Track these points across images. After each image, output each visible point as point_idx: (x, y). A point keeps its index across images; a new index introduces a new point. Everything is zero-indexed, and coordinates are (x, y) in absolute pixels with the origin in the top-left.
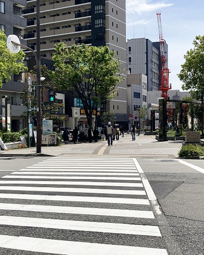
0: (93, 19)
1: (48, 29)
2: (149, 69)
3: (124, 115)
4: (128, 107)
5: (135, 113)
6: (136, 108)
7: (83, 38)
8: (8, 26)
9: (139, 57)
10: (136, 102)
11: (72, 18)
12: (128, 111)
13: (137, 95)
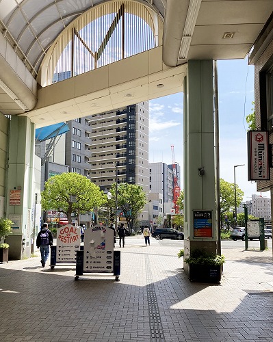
0: (128, 159)
1: (97, 164)
2: (165, 186)
3: (147, 222)
4: (149, 216)
5: (154, 220)
6: (155, 216)
7: (121, 171)
8: (82, 170)
9: (157, 177)
10: (155, 212)
11: (113, 158)
12: (149, 219)
13: (156, 208)
